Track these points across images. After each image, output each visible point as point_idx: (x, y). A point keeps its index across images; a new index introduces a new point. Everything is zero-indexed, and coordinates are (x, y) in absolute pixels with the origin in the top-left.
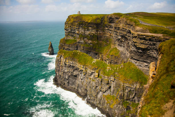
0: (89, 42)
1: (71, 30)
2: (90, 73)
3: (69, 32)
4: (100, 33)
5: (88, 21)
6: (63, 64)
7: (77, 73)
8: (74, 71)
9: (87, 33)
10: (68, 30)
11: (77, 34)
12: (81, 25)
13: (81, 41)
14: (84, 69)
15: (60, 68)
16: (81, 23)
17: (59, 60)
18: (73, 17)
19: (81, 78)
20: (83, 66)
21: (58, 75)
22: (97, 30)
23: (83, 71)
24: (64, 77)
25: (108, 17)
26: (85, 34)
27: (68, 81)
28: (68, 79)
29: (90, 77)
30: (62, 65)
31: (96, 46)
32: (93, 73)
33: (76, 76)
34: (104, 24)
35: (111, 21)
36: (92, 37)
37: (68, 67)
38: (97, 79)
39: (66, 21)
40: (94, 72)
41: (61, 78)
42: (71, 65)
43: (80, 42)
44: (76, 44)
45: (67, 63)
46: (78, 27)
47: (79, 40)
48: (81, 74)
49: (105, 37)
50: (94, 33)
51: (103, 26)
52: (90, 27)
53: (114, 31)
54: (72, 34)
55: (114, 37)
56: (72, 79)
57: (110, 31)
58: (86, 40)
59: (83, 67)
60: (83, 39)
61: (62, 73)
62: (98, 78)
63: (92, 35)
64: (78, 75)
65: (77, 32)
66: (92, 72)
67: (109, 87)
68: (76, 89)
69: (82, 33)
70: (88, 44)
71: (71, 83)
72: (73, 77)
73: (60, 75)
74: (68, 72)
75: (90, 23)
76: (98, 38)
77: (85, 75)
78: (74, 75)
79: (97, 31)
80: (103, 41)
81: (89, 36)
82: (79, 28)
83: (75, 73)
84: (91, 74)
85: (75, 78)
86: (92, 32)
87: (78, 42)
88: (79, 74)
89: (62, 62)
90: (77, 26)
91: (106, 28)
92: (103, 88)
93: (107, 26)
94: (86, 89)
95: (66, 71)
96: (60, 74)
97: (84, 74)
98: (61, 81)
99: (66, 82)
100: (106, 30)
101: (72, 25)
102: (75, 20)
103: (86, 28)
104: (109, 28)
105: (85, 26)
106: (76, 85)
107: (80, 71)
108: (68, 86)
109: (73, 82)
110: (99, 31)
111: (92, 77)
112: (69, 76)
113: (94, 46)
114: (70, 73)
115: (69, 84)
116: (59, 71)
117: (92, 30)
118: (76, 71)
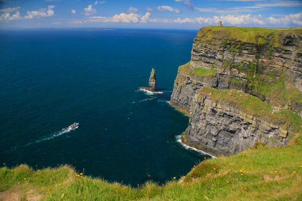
0: (240, 76)
1: (207, 53)
2: (268, 128)
3: (202, 56)
4: (263, 62)
5: (241, 40)
6: (209, 110)
7: (237, 128)
8: (231, 123)
9: (239, 60)
10: (200, 53)
11: (219, 60)
12: (228, 46)
13: (226, 73)
14: (254, 122)
15: (201, 116)
16: (228, 42)
17: (202, 104)
18: (210, 30)
19: (245, 136)
20: (254, 116)
21: (193, 127)
22: (258, 56)
23: (251, 124)
24: (207, 132)
25: (280, 35)
26: (234, 62)
27: (214, 139)
28: (215, 136)
29: (267, 135)
30: (205, 112)
31: (254, 83)
32: (274, 129)
33: (233, 132)
34: (273, 46)
35: (288, 42)
36: (246, 68)
37: (220, 116)
38: (284, 139)
40: (277, 127)
41: (199, 133)
42: (225, 114)
43: (224, 74)
44: (215, 77)
45: (218, 110)
46: (222, 49)
47: (223, 70)
48: (245, 129)
49: (271, 69)
50: (251, 60)
51: (269, 50)
52: (245, 49)
53: (295, 61)
54: (207, 59)
55: (292, 71)
56: (225, 135)
58: (235, 71)
59: (253, 119)
60: (231, 69)
61: (204, 124)
62: (286, 138)
63: (248, 63)
64: (238, 131)
65: (219, 56)
66: (272, 128)
69: (229, 58)
70: (238, 78)
71: (221, 142)
72: (228, 133)
73: (199, 128)
74: (219, 125)
75: (245, 43)
76: (258, 69)
77: (254, 131)
78: (231, 129)
79: (258, 58)
80: (267, 74)
81: (242, 65)
82: (224, 51)
83: (232, 127)
84: (270, 131)
85: (232, 135)
86: (248, 59)
87: (220, 74)
88: (241, 130)
89: (205, 108)
90: (220, 47)
91: (277, 54)
93: (280, 50)
95: (213, 122)
96: (199, 126)
97: (253, 129)
98: (200, 137)
99: (210, 141)
100: (276, 57)
101: (209, 44)
102: (216, 36)
103: (237, 51)
104: (283, 55)
105: (234, 47)
106: (231, 146)
107: (245, 124)
108: (214, 146)
109: (227, 141)
110: (262, 58)
111: (270, 136)
112: (219, 132)
113: (250, 82)
114: (223, 126)
115: (217, 145)
116: (198, 121)
117: (249, 55)
118: (236, 123)
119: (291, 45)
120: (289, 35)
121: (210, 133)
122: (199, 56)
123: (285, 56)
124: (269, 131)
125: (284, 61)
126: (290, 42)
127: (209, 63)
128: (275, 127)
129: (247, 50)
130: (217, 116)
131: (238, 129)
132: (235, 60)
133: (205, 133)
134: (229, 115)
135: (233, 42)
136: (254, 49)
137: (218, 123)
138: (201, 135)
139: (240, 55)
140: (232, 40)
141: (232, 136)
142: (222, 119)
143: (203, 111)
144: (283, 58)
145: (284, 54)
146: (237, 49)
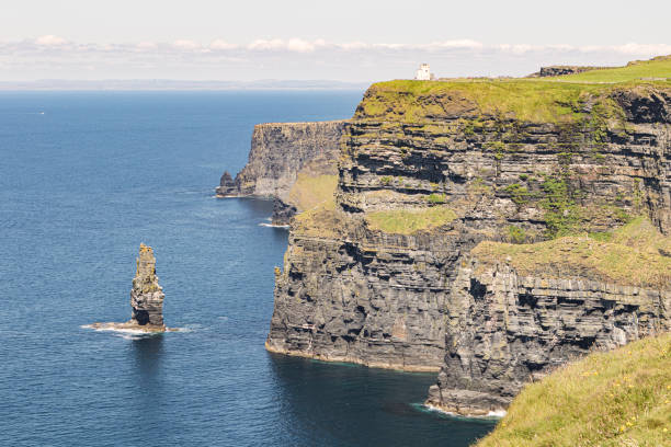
3: (391, 172)
4: (577, 170)
5: (514, 115)
6: (513, 301)
7: (598, 328)
8: (579, 320)
9: (512, 172)
11: (458, 177)
13: (481, 214)
14: (642, 301)
16: (476, 124)
18: (407, 93)
20: (638, 286)
22: (567, 157)
24: (515, 362)
25: (615, 97)
26: (500, 180)
30: (500, 307)
31: (568, 230)
34: (602, 128)
36: (538, 191)
37: (548, 308)
43: (477, 218)
44: (453, 229)
45: (542, 292)
46: (461, 145)
47: (473, 206)
48: (623, 323)
49: (604, 188)
50: (548, 169)
51: (592, 137)
52: (529, 141)
54: (408, 181)
57: (632, 158)
58: (506, 206)
60: (493, 201)
63: (541, 180)
65: (453, 168)
69: (483, 171)
72: (576, 347)
75: (526, 125)
78: (584, 335)
79: (564, 161)
81: (526, 186)
82: (467, 150)
83: (589, 328)
86: (539, 168)
87: (465, 220)
89: (500, 297)
90: (456, 140)
91: (615, 147)
93: (622, 135)
96: (487, 353)
100: (614, 153)
102: (436, 109)
103: (507, 147)
104: (632, 147)
107: (619, 312)
110: (576, 162)
117: (541, 157)
118: (593, 318)
119: (649, 121)
120: (642, 96)
121: (521, 365)
122: (380, 174)
123: (638, 149)
125: (637, 163)
126: (645, 113)
127: (419, 191)
129: (534, 142)
132: (502, 175)
133: (508, 366)
134: (571, 301)
135: (492, 123)
136: (553, 138)
139: (515, 159)
142: (555, 314)
143: (495, 308)
144: (633, 154)
145: (633, 143)
146: (506, 142)
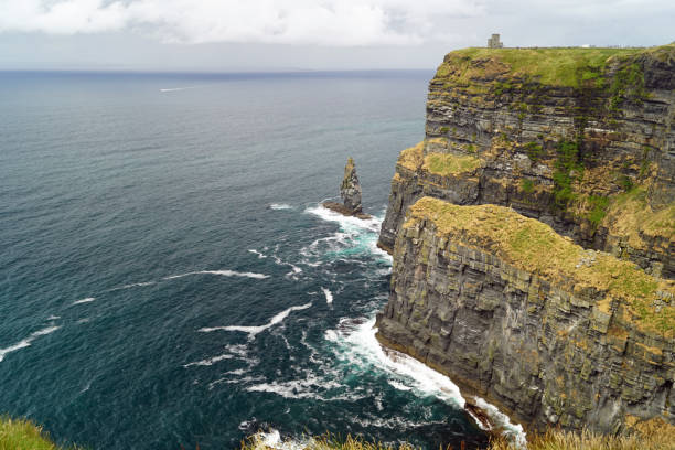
0: (537, 172)
1: (457, 115)
2: (566, 308)
3: (448, 123)
4: (593, 134)
6: (432, 257)
7: (495, 303)
8: (481, 291)
9: (533, 130)
10: (442, 116)
11: (486, 132)
12: (506, 96)
13: (500, 166)
14: (531, 288)
15: (416, 272)
16: (507, 86)
17: (415, 242)
18: (468, 59)
19: (515, 325)
20: (532, 273)
21: (400, 299)
22: (583, 120)
23: (526, 294)
24: (430, 312)
25: (640, 62)
26: (521, 138)
27: (445, 332)
28: (447, 324)
29: (563, 326)
30: (424, 260)
31: (571, 190)
32: (578, 309)
33: (486, 314)
34: (620, 93)
35: (658, 79)
36: (552, 151)
37: (457, 271)
38: (602, 338)
39: (436, 77)
40: (585, 304)
41: (413, 314)
42: (466, 267)
43: (497, 169)
44: (475, 176)
45: (451, 256)
46: (490, 104)
47: (494, 158)
48: (515, 306)
49: (615, 153)
50: (564, 131)
52: (548, 104)
53: (674, 128)
54: (459, 132)
56: (468, 323)
57: (644, 126)
58: (524, 161)
59: (530, 282)
60: (513, 155)
61: (424, 293)
62: (606, 335)
63: (556, 140)
64: (498, 311)
65: (483, 124)
66: (575, 307)
67: (662, 381)
68: (485, 369)
69: (508, 129)
70: (531, 178)
71: (460, 339)
72: (476, 315)
73: (411, 301)
74: (453, 294)
75: (547, 88)
76: (581, 154)
77: (535, 313)
78: (482, 307)
79: (581, 124)
81: (541, 144)
82: (496, 109)
83: (486, 300)
84: (570, 315)
85: (484, 321)
86: (557, 129)
87: (486, 169)
88: (504, 309)
89: (424, 251)
90: (486, 99)
91: (629, 114)
92: (628, 385)
93: (637, 101)
94: (537, 376)
95: (441, 287)
96: (413, 296)
97: (531, 308)
98: (415, 325)
99: (437, 335)
100: (628, 120)
101: (463, 94)
102: (479, 72)
103: (528, 108)
104: (645, 115)
105: (522, 100)
106: (484, 351)
107: (513, 294)
108: (446, 350)
109: (473, 336)
110: (592, 126)
111: (571, 328)
112: (456, 313)
113: (561, 188)
114: (463, 298)
115: (452, 346)
116: (408, 283)
117: (558, 119)
118: (493, 292)
119: (667, 88)
120: (660, 60)
121: (435, 317)
122: (441, 123)
123: (651, 116)
124: (566, 314)
125: (649, 130)
126: (663, 78)
127: (464, 141)
128: (580, 304)
129: (553, 104)
130: (449, 273)
131: (498, 306)
132: (523, 133)
133: (426, 314)
134: (474, 270)
135: (520, 86)
136: (572, 101)
137: (452, 290)
138: (416, 319)
139: (535, 119)
140: (518, 80)
141: (484, 325)
142: (459, 279)
143: (420, 260)
144: (645, 122)
145: (648, 111)
146: (529, 103)
